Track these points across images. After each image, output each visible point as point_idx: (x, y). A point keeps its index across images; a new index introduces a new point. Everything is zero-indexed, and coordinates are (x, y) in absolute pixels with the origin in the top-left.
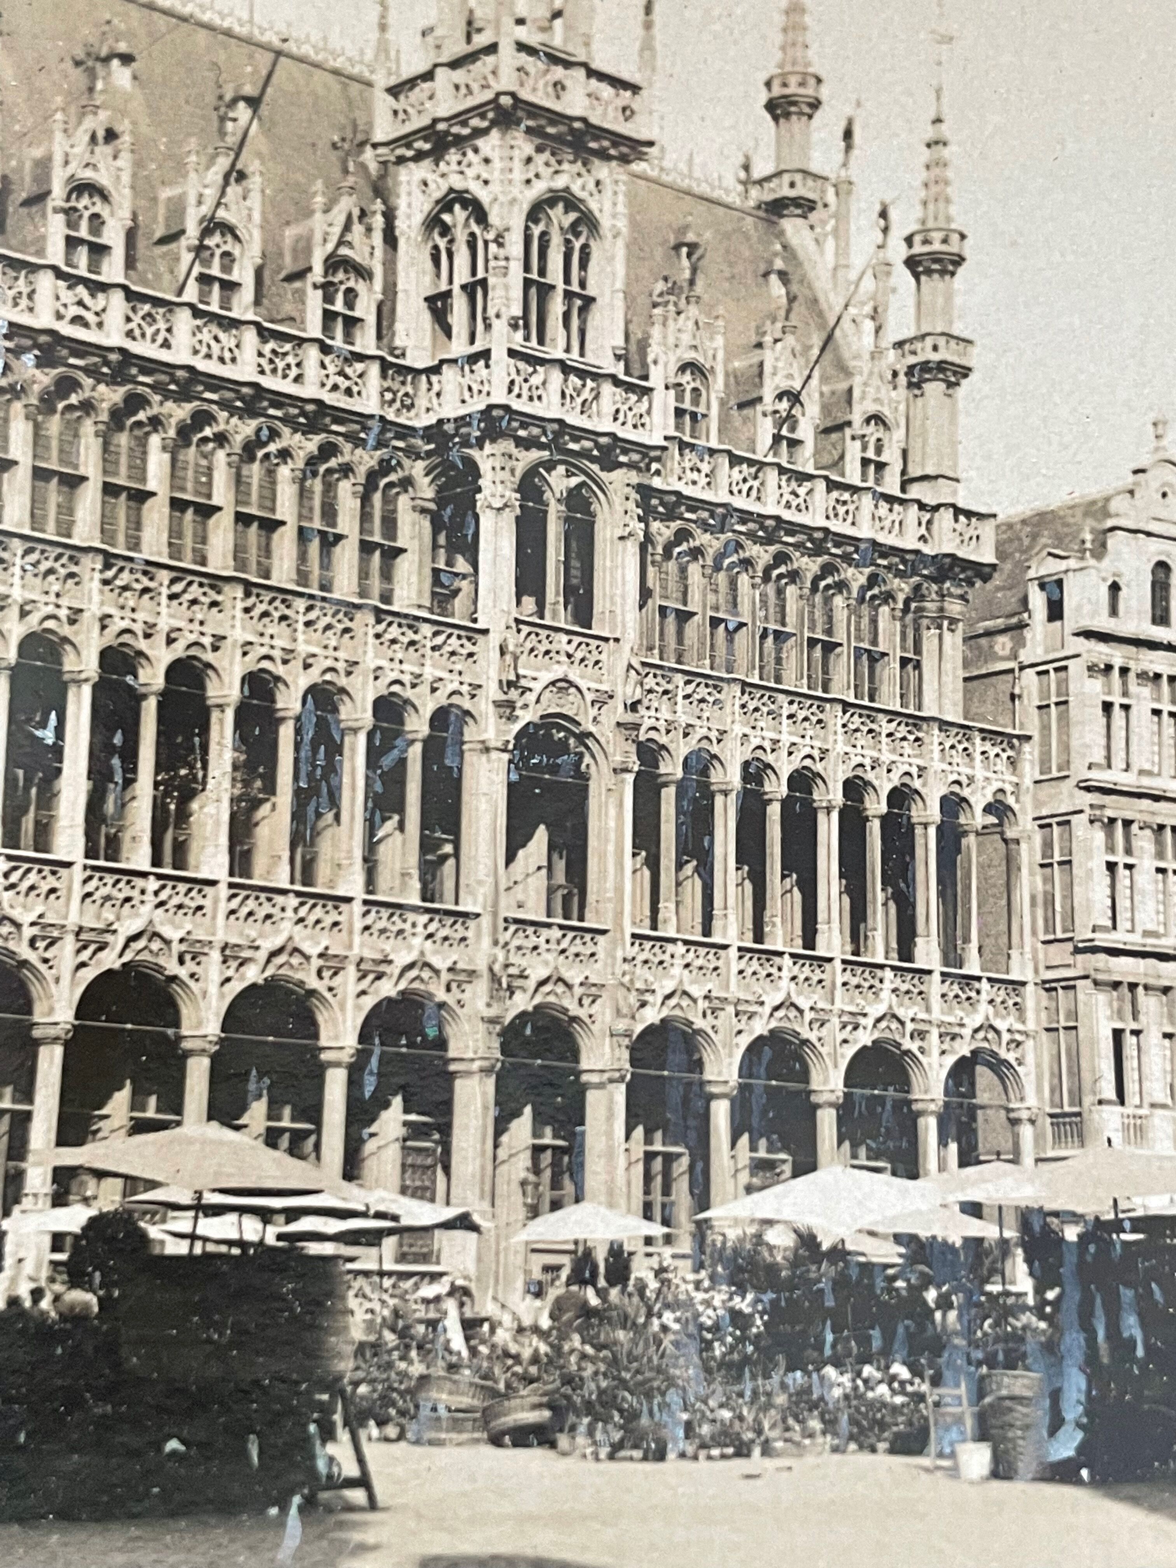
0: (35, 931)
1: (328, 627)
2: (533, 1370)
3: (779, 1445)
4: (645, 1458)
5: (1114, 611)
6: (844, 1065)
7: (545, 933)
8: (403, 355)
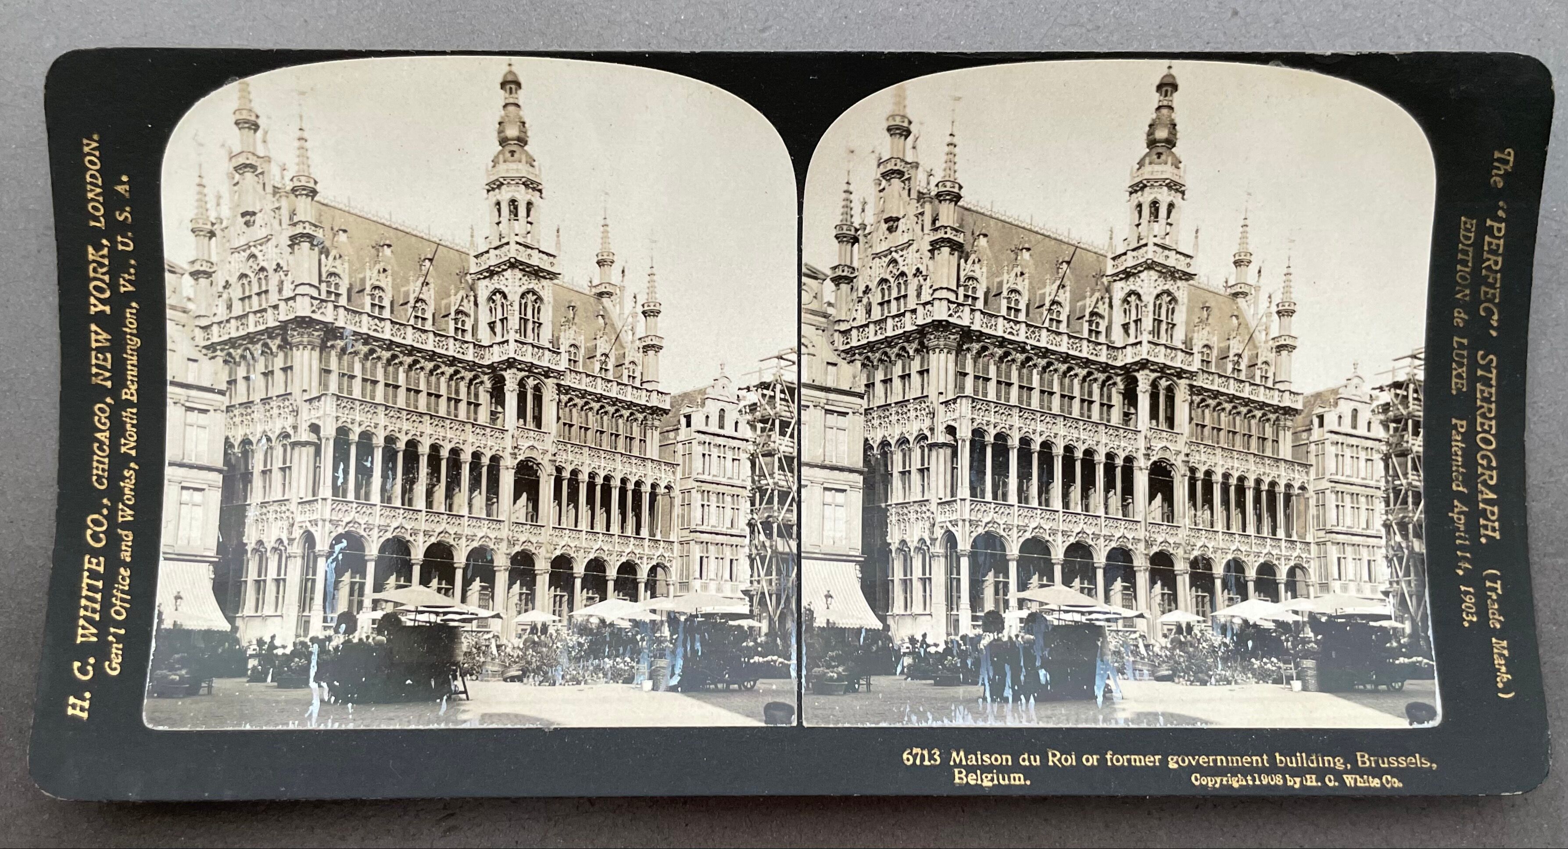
0: (1004, 526)
1: (1090, 430)
2: (1166, 660)
3: (1239, 681)
4: (1201, 685)
5: (1340, 425)
6: (1255, 569)
7: (1162, 527)
8: (1114, 343)
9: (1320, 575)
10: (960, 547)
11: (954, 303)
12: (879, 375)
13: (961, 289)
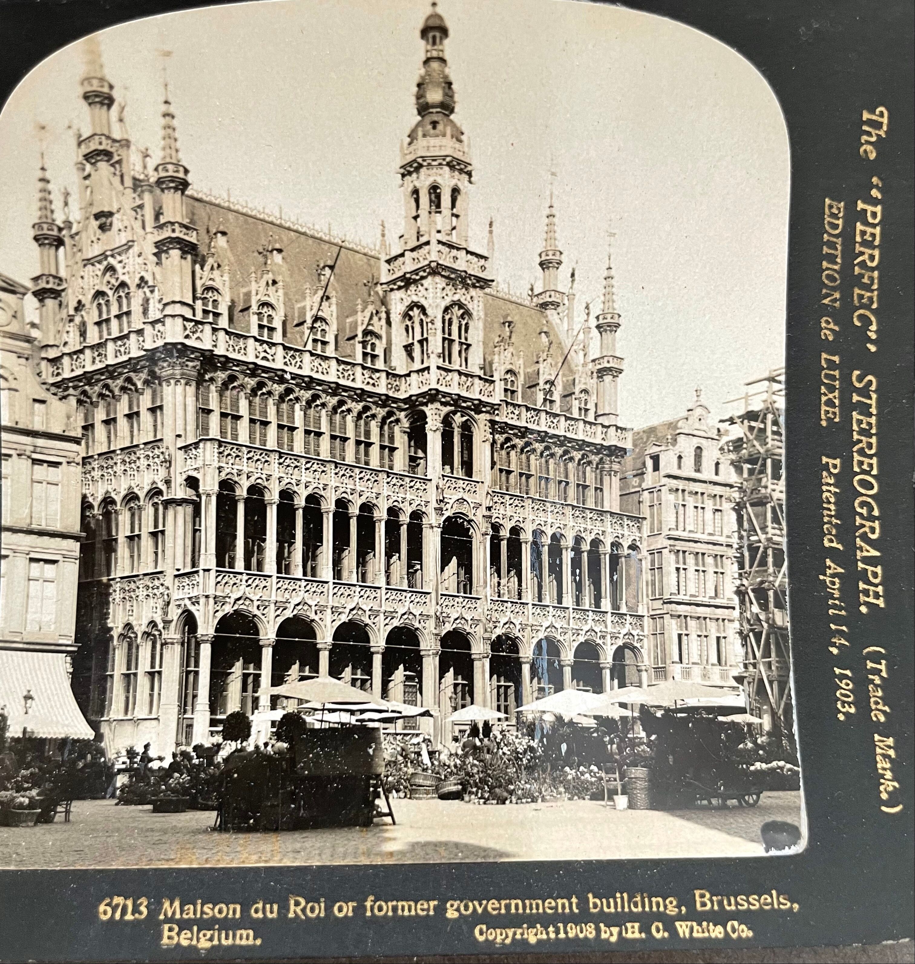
0: (259, 603)
1: (368, 480)
2: (455, 770)
3: (548, 797)
4: (497, 803)
5: (680, 467)
6: (573, 650)
7: (457, 599)
8: (395, 369)
9: (656, 657)
10: (200, 631)
11: (191, 320)
12: (100, 415)
13: (199, 303)
